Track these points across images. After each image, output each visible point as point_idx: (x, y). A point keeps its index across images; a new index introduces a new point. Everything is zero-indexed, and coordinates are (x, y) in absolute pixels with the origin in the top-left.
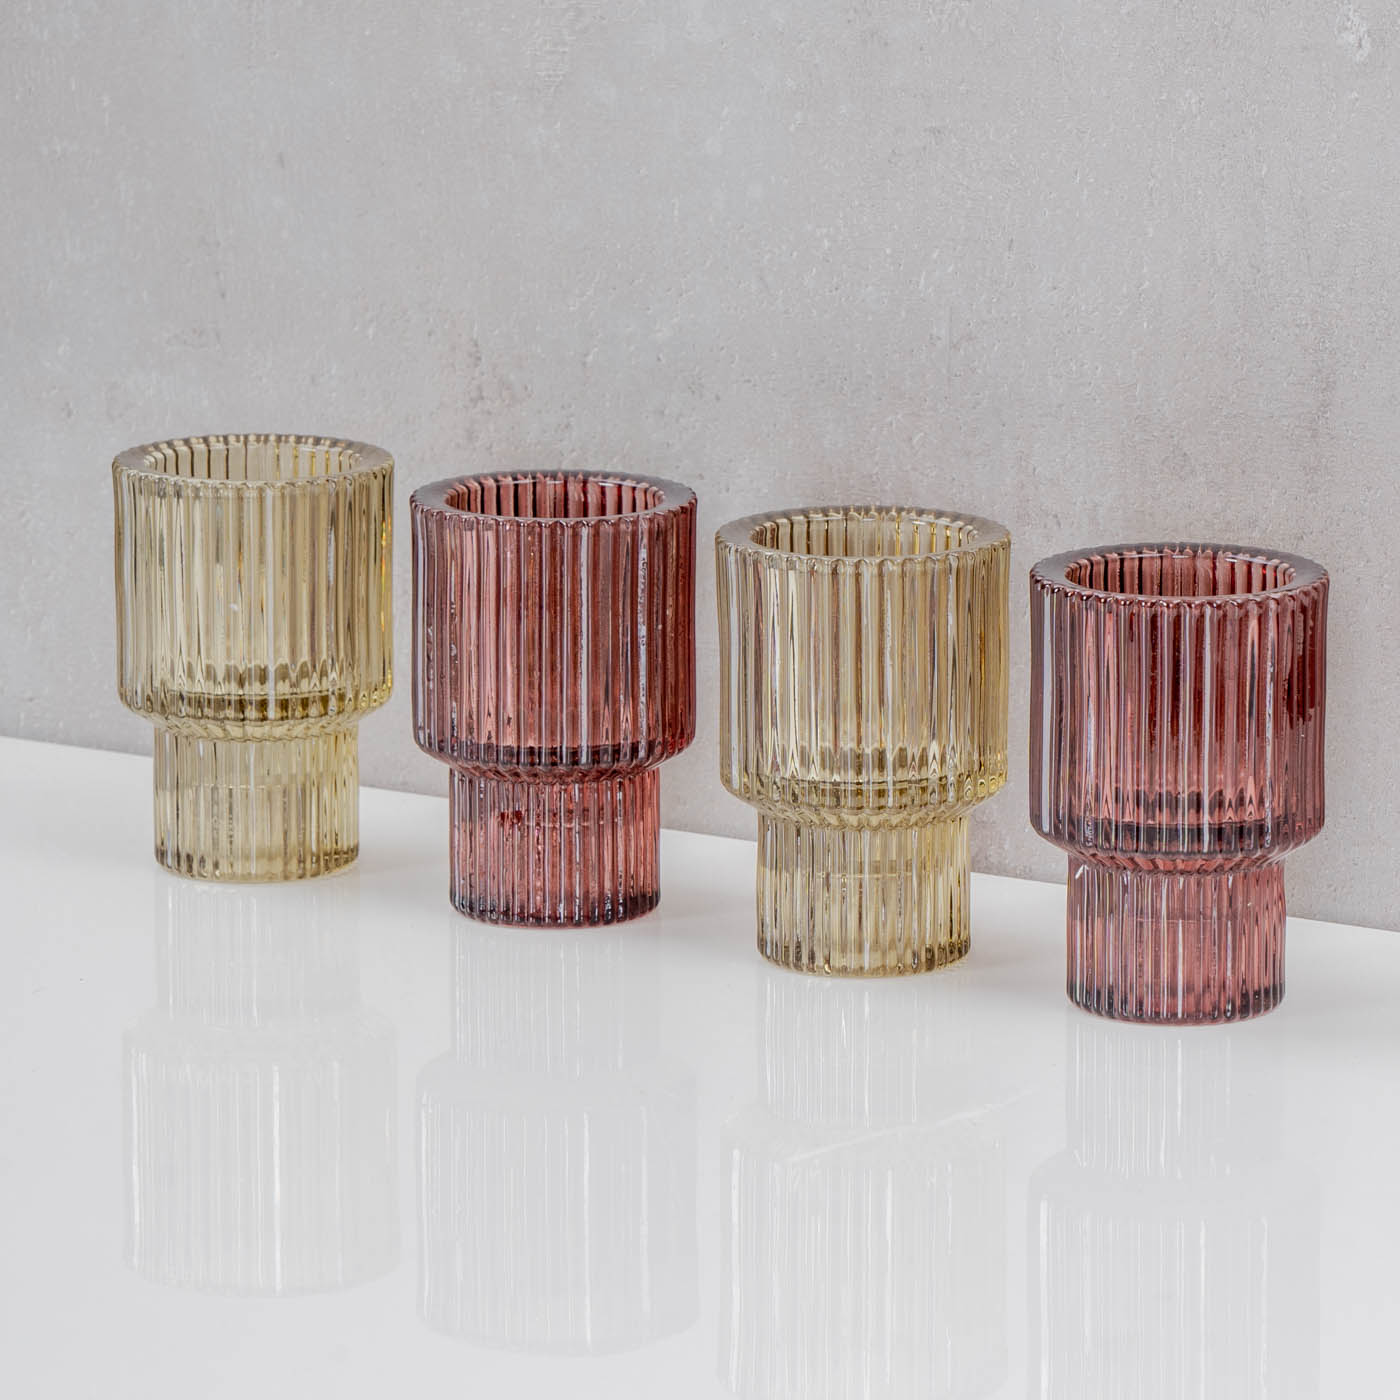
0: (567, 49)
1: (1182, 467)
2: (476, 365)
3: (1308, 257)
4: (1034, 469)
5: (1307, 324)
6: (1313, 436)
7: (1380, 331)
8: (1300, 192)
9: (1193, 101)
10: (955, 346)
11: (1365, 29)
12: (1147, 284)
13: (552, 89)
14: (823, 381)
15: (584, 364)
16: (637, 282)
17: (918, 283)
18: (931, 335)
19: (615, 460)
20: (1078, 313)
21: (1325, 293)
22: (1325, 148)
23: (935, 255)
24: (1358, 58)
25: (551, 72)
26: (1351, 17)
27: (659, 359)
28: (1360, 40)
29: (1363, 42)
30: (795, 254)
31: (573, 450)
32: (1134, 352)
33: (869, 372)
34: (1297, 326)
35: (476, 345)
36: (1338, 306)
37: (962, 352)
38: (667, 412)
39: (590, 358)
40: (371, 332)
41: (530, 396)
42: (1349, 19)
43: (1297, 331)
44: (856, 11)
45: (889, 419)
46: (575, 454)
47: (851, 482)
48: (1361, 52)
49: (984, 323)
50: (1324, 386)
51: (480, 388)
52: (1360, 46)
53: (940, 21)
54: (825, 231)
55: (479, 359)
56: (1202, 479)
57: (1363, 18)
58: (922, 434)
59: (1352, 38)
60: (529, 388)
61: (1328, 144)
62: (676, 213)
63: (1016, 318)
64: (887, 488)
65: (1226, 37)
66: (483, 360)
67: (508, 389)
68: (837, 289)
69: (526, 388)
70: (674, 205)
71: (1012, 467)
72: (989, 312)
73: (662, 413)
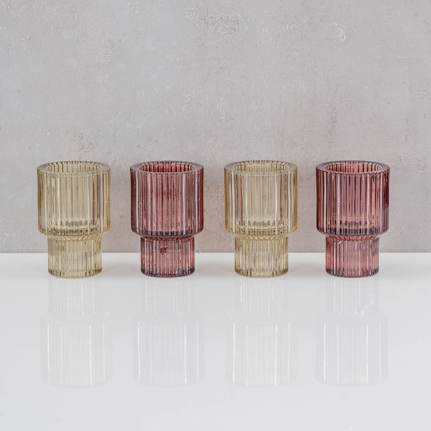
0: (109, 56)
1: (293, 145)
2: (82, 139)
3: (329, 91)
4: (251, 150)
5: (329, 107)
6: (331, 134)
7: (349, 107)
8: (327, 74)
9: (296, 54)
10: (227, 121)
11: (344, 33)
12: (283, 101)
13: (105, 66)
14: (188, 134)
15: (116, 136)
16: (131, 114)
17: (216, 106)
18: (220, 120)
19: (125, 160)
20: (263, 110)
21: (334, 99)
22: (333, 63)
23: (221, 99)
24: (343, 40)
25: (105, 62)
26: (341, 31)
27: (138, 133)
28: (343, 36)
29: (344, 37)
30: (180, 102)
31: (112, 159)
32: (280, 119)
33: (202, 130)
34: (326, 108)
35: (82, 134)
36: (337, 102)
37: (229, 123)
38: (141, 146)
39: (117, 135)
40: (48, 134)
41: (98, 146)
42: (340, 31)
43: (326, 109)
44: (197, 39)
45: (208, 142)
46: (112, 160)
47: (197, 159)
48: (343, 39)
49: (236, 115)
50: (333, 122)
51: (83, 146)
52: (343, 37)
53: (222, 40)
54: (188, 95)
55: (83, 138)
56: (299, 148)
57: (344, 30)
58: (218, 145)
59: (341, 36)
60: (98, 144)
61: (334, 62)
62: (143, 95)
63: (245, 113)
64: (207, 159)
65: (306, 38)
66: (84, 138)
67: (92, 145)
68: (192, 110)
69: (97, 144)
70: (143, 93)
71: (244, 150)
72: (237, 112)
73: (140, 147)
